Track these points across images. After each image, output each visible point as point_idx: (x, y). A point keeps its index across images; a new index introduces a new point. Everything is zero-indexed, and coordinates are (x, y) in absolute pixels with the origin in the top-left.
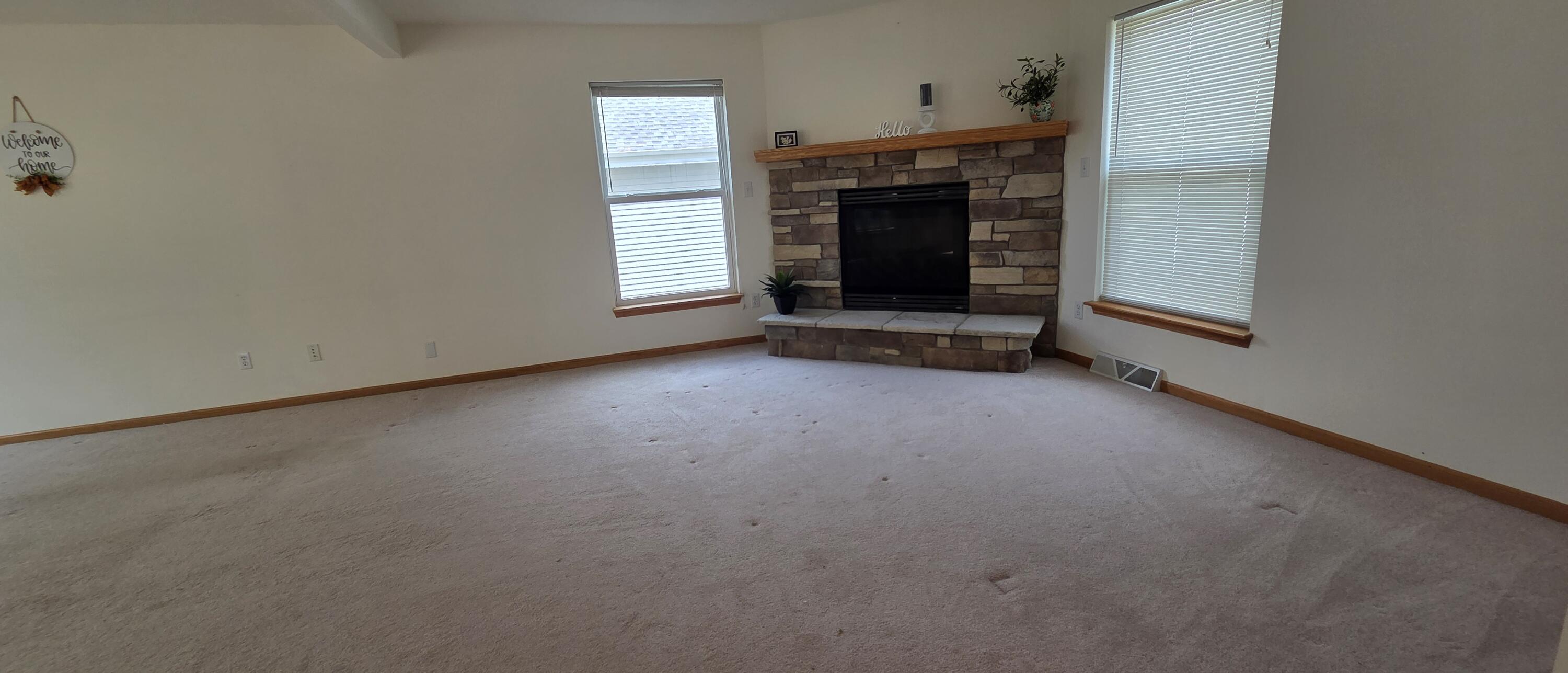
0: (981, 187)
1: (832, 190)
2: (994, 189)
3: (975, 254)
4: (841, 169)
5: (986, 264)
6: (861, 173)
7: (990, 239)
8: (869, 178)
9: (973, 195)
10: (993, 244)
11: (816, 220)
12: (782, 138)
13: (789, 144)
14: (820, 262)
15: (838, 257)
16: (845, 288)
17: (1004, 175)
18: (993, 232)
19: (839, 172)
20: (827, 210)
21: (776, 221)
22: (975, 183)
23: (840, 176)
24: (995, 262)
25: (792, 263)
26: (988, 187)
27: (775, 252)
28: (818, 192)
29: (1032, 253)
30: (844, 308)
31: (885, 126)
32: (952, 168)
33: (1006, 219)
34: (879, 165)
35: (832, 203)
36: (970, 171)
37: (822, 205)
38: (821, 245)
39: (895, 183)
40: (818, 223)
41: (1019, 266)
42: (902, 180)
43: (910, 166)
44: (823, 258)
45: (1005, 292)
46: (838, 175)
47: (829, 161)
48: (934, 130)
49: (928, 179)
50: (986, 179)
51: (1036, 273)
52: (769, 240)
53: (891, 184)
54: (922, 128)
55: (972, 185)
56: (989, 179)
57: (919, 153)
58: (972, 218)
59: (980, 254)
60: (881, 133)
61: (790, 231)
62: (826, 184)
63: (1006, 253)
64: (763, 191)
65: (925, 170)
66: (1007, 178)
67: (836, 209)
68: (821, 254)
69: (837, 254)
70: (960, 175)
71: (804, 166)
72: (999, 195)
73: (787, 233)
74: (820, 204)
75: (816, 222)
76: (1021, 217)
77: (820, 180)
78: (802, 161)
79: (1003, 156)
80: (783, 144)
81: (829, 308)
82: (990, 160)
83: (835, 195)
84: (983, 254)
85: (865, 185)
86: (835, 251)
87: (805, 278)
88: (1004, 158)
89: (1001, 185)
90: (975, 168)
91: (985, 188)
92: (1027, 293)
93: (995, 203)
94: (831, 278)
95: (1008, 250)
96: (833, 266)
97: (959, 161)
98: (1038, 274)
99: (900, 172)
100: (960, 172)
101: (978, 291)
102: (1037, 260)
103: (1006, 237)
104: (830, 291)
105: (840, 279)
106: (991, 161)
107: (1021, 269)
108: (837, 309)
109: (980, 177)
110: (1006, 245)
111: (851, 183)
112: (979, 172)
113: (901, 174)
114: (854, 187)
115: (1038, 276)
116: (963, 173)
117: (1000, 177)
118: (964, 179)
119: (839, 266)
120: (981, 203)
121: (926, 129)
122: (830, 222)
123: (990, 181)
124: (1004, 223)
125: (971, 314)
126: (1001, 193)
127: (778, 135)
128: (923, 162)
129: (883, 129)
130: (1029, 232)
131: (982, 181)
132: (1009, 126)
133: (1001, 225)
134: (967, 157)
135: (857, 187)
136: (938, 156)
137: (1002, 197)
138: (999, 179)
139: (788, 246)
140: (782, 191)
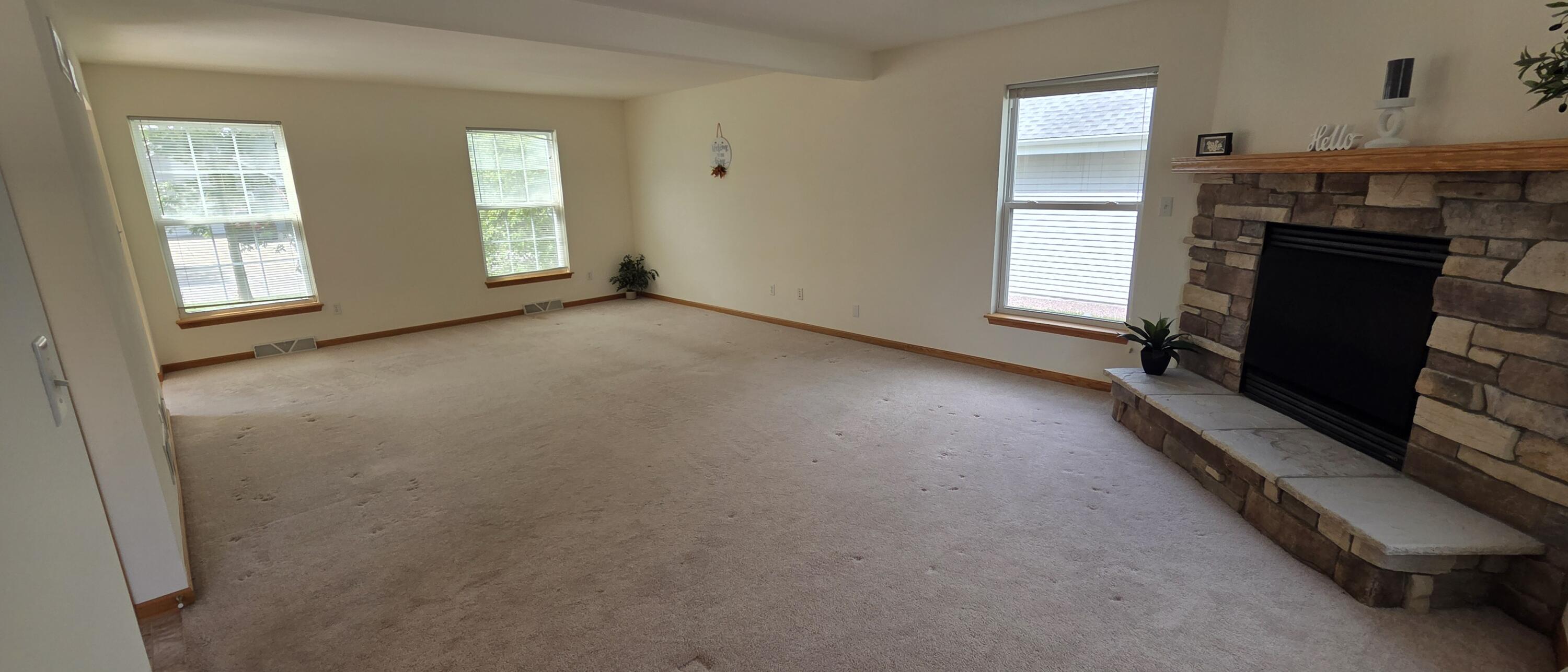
0: (1471, 253)
1: (1257, 222)
2: (1494, 262)
3: (1430, 374)
4: (1273, 191)
5: (1445, 396)
6: (1297, 201)
7: (1463, 354)
8: (1304, 210)
9: (1450, 266)
10: (1469, 365)
11: (1232, 260)
12: (1209, 143)
13: (1217, 151)
14: (1227, 319)
15: (1246, 318)
16: (1247, 366)
17: (1526, 237)
18: (1471, 345)
19: (1270, 197)
20: (1243, 250)
21: (1195, 252)
22: (1461, 244)
23: (1270, 203)
24: (1462, 400)
25: (1197, 312)
26: (1484, 255)
27: (1186, 290)
28: (1242, 221)
29: (1542, 407)
30: (1240, 392)
31: (1323, 132)
32: (1422, 211)
33: (1499, 323)
34: (1323, 191)
35: (1254, 240)
36: (1457, 219)
37: (1241, 241)
38: (1232, 296)
39: (1336, 224)
40: (1233, 265)
41: (1506, 423)
42: (1346, 220)
43: (1356, 200)
44: (1230, 315)
45: (1470, 462)
46: (1268, 200)
47: (1262, 178)
48: (1398, 142)
49: (1381, 225)
50: (1487, 239)
51: (1546, 450)
52: (1185, 278)
53: (1332, 223)
54: (1378, 137)
55: (1453, 247)
56: (1491, 241)
57: (1372, 179)
58: (1438, 308)
59: (1440, 376)
60: (1316, 142)
61: (1205, 269)
62: (1251, 211)
63: (1491, 390)
64: (1189, 210)
65: (1381, 209)
66: (1530, 243)
67: (1257, 250)
68: (1229, 308)
69: (1246, 315)
70: (1442, 227)
71: (1234, 182)
72: (1501, 276)
73: (1202, 271)
74: (1238, 240)
75: (1231, 263)
76: (1541, 328)
77: (1246, 205)
78: (1234, 176)
79: (1532, 198)
80: (1208, 151)
81: (1225, 386)
82: (1496, 204)
83: (1262, 230)
84: (1446, 377)
85: (1297, 221)
86: (1244, 309)
87: (1208, 336)
88: (1533, 202)
89: (1513, 255)
90: (1469, 215)
91: (1477, 256)
92: (1511, 480)
93: (1485, 288)
94: (1233, 345)
95: (1495, 384)
96: (1238, 329)
97: (1443, 201)
98: (1548, 454)
99: (1347, 206)
100: (1442, 220)
101: (1423, 440)
102: (1548, 426)
103: (1495, 359)
104: (1229, 363)
105: (1243, 351)
106: (1497, 207)
107: (1510, 432)
108: (1232, 390)
109: (1475, 234)
110: (1492, 375)
111: (1279, 215)
112: (1473, 224)
113: (1346, 211)
114: (1281, 222)
115: (1550, 459)
116: (1447, 223)
117: (1515, 240)
118: (1448, 233)
119: (1244, 332)
120: (1458, 284)
121: (1384, 139)
122: (1245, 268)
123: (1494, 245)
124: (1493, 331)
125: (1403, 476)
126: (1506, 272)
127: (1203, 140)
128: (1376, 196)
129: (1320, 137)
130: (1543, 363)
131: (1474, 243)
132: (1512, 143)
133: (1491, 334)
134: (1454, 194)
135: (1289, 222)
136: (1401, 187)
137: (1505, 280)
138: (1511, 243)
139: (1199, 287)
140: (1206, 214)
